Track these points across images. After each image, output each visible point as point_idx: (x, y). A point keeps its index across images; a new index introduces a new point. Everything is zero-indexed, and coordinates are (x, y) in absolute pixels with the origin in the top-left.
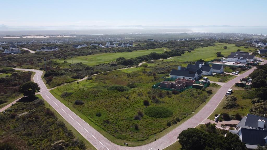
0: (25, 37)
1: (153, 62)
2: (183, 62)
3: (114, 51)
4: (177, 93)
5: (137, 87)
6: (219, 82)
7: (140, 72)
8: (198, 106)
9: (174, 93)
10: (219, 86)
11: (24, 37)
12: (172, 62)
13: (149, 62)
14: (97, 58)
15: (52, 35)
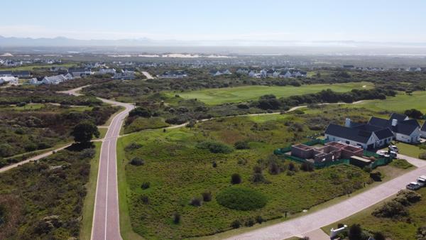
0: (166, 56)
1: (318, 107)
2: (377, 111)
3: (268, 84)
4: (311, 170)
5: (249, 148)
6: (420, 158)
7: (281, 122)
8: (326, 201)
9: (306, 168)
10: (411, 166)
11: (164, 56)
12: (356, 109)
13: (312, 107)
14: (232, 93)
15: (202, 54)
